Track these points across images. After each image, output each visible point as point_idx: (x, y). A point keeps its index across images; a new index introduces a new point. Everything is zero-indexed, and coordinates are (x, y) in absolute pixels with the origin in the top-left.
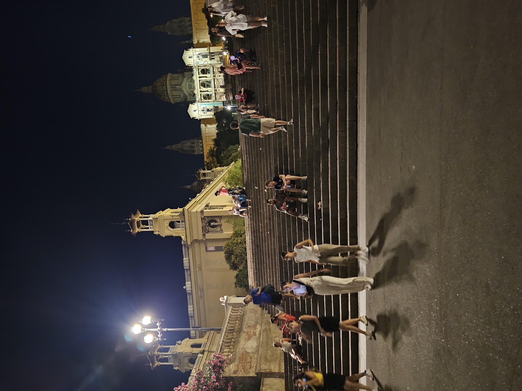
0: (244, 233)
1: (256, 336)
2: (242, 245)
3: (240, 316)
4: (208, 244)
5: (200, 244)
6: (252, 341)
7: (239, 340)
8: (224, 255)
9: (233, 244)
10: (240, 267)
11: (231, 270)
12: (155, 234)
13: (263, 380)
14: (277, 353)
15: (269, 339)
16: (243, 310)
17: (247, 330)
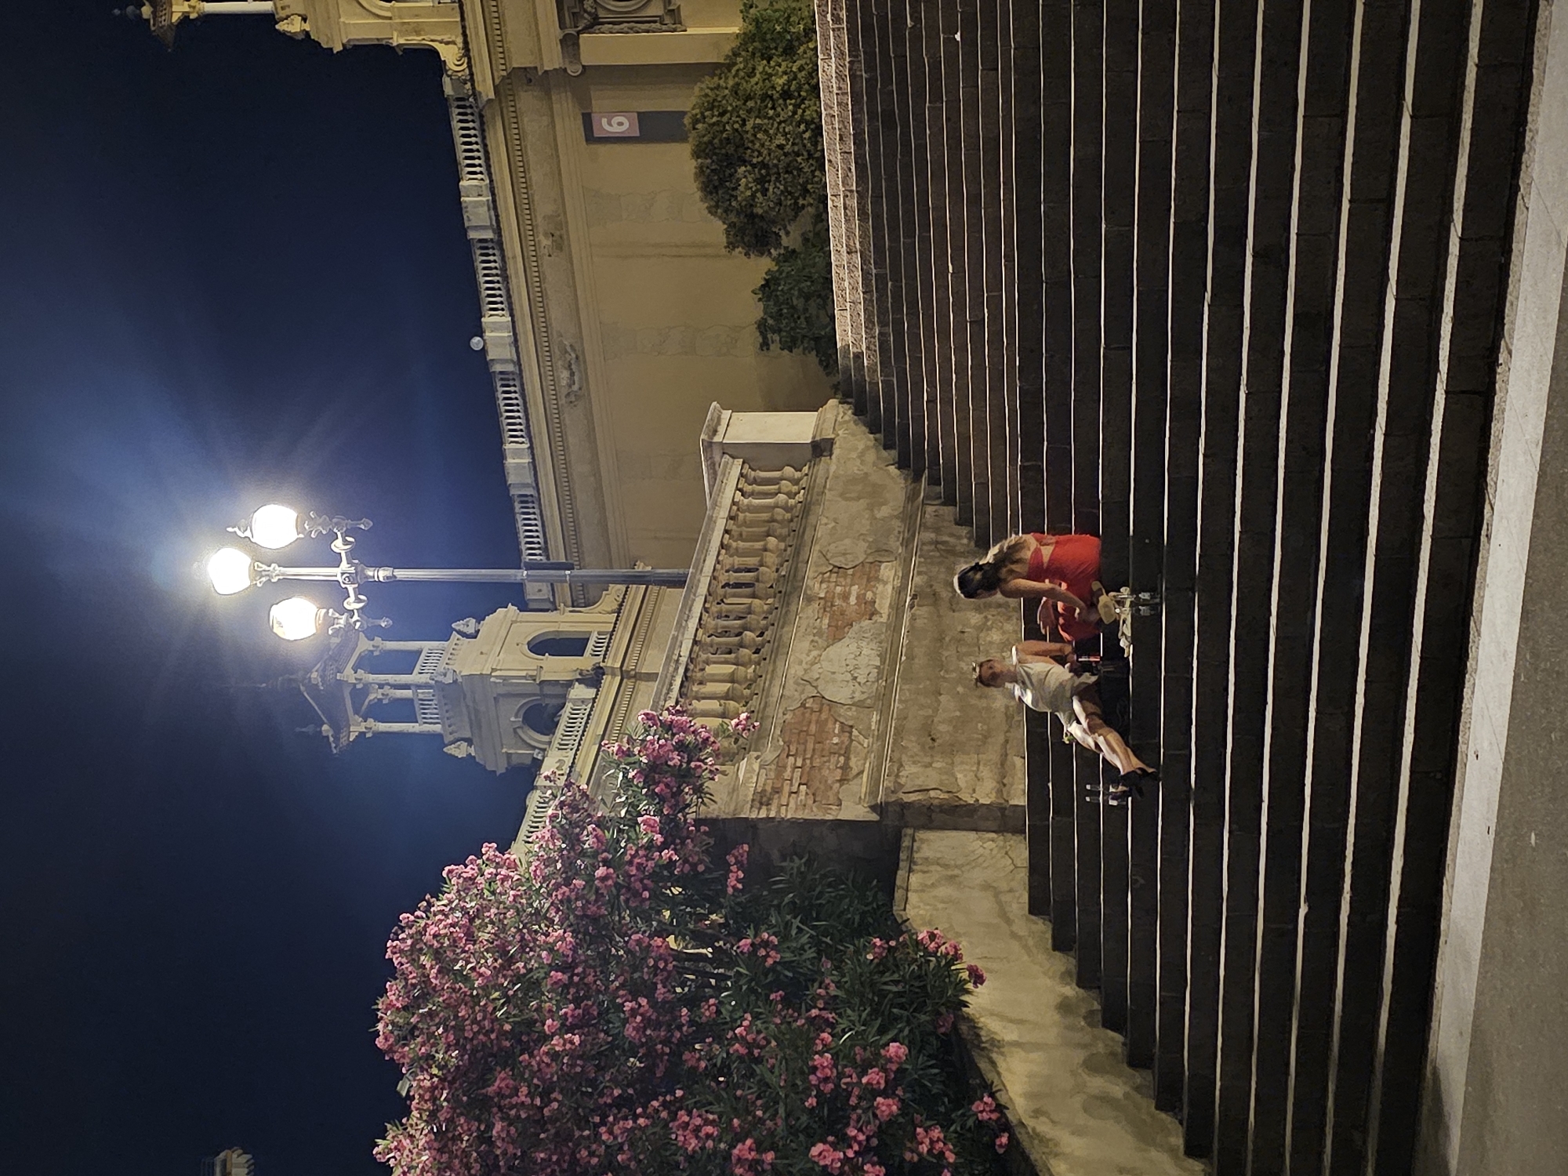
0: (810, 32)
1: (875, 618)
2: (797, 106)
3: (788, 516)
4: (600, 101)
5: (548, 93)
6: (853, 647)
7: (785, 639)
8: (690, 166)
9: (746, 101)
10: (787, 233)
11: (737, 250)
12: (283, 34)
13: (914, 840)
14: (988, 709)
15: (947, 639)
16: (803, 483)
17: (824, 586)
